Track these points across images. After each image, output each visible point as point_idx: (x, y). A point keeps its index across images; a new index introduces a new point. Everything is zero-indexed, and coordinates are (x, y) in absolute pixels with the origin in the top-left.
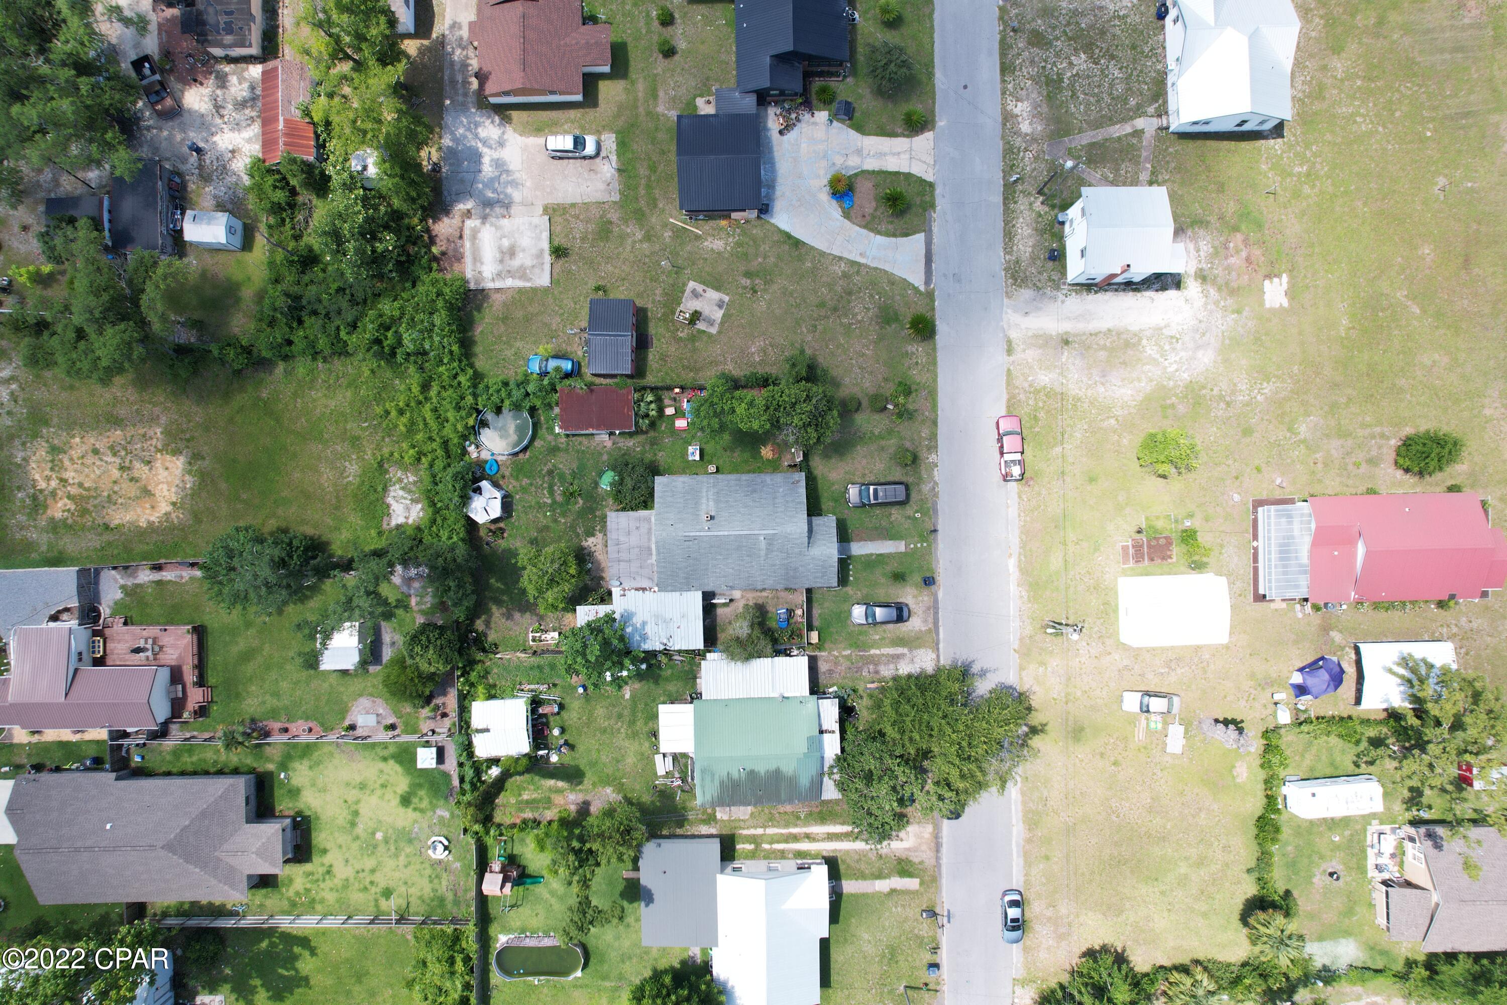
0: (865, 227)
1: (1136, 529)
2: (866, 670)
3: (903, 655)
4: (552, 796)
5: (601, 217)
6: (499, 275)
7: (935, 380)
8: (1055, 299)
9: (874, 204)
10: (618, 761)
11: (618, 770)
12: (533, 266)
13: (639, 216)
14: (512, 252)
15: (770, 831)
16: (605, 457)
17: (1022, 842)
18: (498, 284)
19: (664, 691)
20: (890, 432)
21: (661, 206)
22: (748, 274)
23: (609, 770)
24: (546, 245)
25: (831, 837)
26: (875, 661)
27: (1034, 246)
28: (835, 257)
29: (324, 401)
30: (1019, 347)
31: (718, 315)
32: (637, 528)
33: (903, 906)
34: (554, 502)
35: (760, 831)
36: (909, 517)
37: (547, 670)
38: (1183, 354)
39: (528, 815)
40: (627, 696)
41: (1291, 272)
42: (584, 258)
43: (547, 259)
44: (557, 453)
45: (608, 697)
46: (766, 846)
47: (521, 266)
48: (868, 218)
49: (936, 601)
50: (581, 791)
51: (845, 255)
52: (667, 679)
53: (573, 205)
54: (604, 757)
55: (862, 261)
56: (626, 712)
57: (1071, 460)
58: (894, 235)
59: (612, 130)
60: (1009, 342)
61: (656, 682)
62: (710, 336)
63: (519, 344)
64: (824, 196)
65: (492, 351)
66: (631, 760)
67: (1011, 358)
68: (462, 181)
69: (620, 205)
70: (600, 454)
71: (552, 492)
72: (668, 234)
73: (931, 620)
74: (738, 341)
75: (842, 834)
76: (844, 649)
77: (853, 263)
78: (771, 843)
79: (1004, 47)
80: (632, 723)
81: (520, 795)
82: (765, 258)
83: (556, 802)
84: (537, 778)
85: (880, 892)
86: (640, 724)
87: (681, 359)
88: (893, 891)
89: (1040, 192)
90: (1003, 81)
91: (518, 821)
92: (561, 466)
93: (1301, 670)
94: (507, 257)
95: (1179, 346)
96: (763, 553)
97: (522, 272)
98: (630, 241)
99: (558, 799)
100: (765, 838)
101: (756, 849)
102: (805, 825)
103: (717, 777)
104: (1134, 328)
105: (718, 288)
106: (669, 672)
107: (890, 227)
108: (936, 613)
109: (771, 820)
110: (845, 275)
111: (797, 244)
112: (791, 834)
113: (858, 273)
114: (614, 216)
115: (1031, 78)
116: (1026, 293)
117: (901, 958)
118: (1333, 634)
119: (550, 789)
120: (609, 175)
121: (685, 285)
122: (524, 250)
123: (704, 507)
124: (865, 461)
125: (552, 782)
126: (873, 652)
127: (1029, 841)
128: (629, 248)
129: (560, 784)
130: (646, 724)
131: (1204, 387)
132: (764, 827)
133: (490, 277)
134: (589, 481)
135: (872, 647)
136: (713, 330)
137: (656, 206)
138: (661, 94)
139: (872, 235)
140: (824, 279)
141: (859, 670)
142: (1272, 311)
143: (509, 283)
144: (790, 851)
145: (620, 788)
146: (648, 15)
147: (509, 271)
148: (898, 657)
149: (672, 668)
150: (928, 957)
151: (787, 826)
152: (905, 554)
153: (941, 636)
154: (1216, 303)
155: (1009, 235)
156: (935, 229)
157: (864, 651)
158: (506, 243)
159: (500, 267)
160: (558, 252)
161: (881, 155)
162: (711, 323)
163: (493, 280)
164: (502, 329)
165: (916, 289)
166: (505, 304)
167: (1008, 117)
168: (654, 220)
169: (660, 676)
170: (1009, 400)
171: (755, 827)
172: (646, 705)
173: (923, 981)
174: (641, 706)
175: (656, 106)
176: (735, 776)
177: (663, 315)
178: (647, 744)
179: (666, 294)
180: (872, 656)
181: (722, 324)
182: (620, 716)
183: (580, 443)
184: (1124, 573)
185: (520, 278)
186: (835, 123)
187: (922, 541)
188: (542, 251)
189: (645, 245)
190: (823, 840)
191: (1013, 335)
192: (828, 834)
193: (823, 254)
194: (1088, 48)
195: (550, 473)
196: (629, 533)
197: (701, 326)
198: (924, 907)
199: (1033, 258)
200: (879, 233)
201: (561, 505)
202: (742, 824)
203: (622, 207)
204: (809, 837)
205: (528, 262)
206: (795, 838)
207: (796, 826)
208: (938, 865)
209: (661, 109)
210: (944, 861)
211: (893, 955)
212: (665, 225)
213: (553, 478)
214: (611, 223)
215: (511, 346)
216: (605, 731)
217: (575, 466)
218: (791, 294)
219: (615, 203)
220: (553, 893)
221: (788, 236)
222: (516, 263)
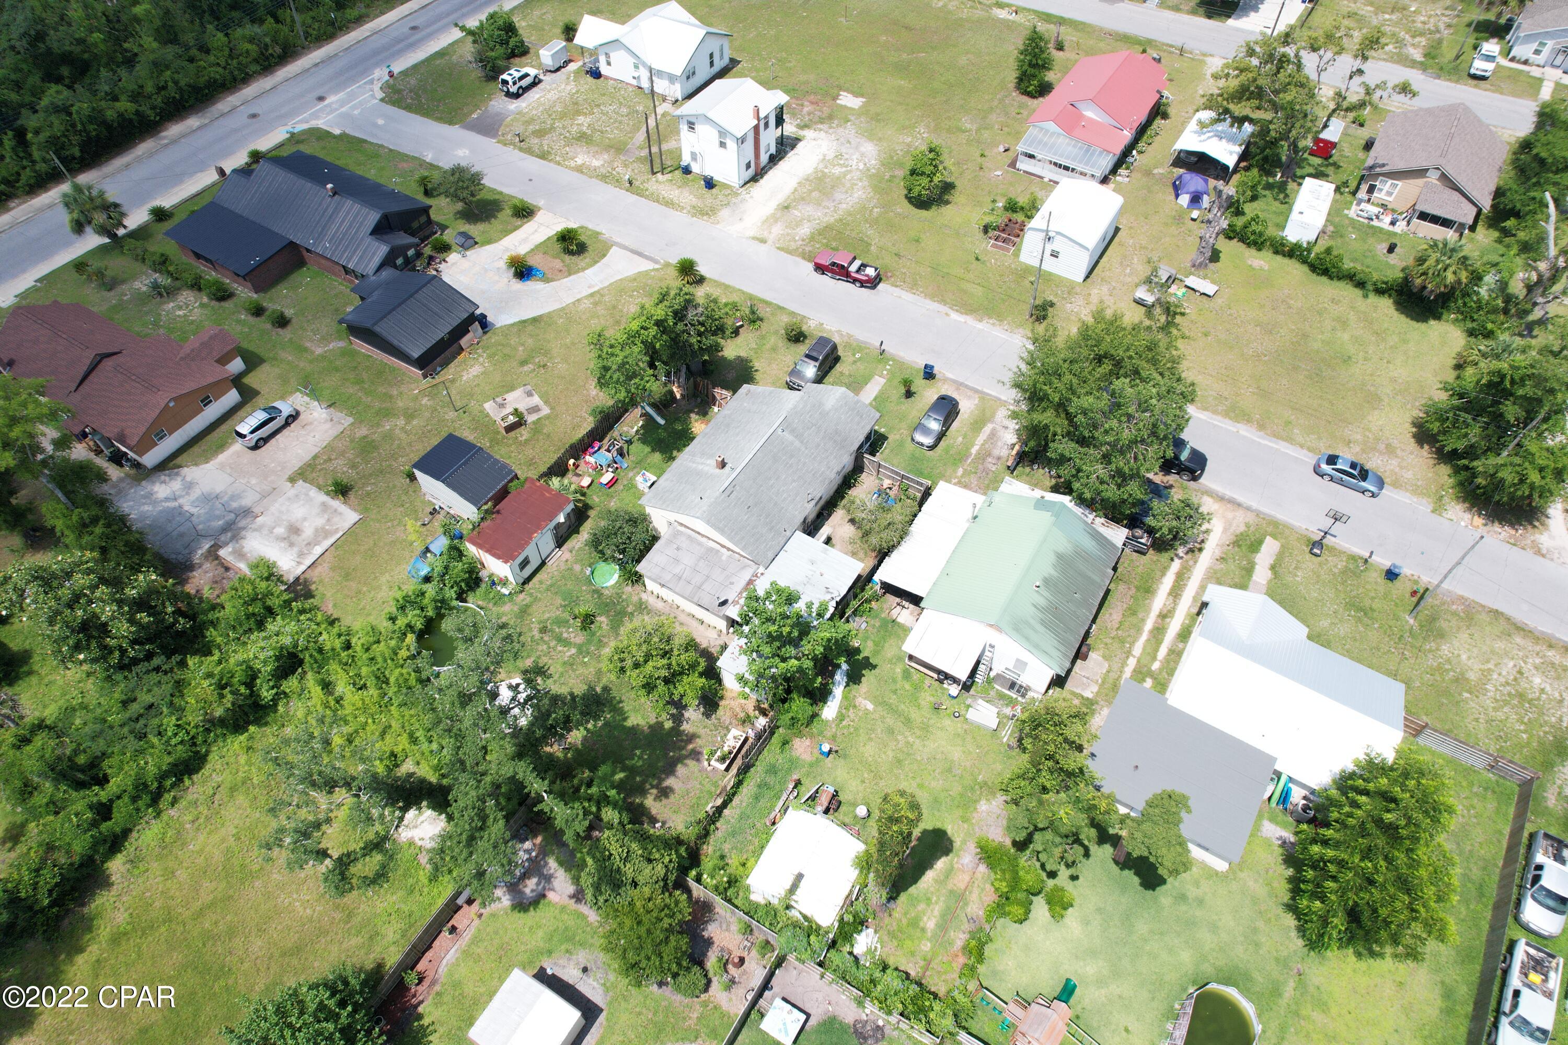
0: (570, 275)
1: (982, 234)
2: (990, 466)
3: (994, 429)
4: (950, 886)
5: (352, 441)
6: (301, 555)
7: (743, 293)
8: (743, 200)
9: (558, 261)
10: (949, 770)
11: (961, 777)
12: (328, 520)
13: (387, 413)
14: (294, 530)
15: (1138, 650)
16: (577, 568)
17: (1262, 433)
18: (308, 562)
19: (890, 662)
20: (763, 337)
21: (395, 393)
22: (523, 363)
23: (956, 789)
24: (322, 498)
25: (1176, 592)
26: (984, 455)
27: (691, 193)
28: (574, 303)
29: (215, 838)
30: (765, 234)
31: (536, 400)
32: (678, 549)
33: (1296, 568)
34: (580, 647)
35: (1132, 662)
36: (855, 362)
37: (771, 780)
38: (854, 157)
39: (959, 938)
40: (870, 706)
41: (841, 89)
42: (371, 475)
43: (337, 504)
44: (530, 610)
45: (856, 729)
46: (1156, 666)
47: (317, 530)
48: (565, 269)
49: (954, 381)
50: (964, 842)
51: (579, 297)
52: (876, 653)
53: (315, 457)
54: (934, 784)
55: (596, 289)
56: (890, 721)
57: (890, 244)
58: (596, 262)
59: (292, 393)
60: (755, 238)
61: (874, 667)
62: (547, 417)
63: (384, 579)
64: (518, 285)
65: (364, 608)
66: (956, 754)
67: (770, 242)
68: (182, 535)
69: (359, 422)
70: (570, 569)
71: (566, 643)
72: (425, 401)
73: (970, 393)
74: (574, 399)
75: (1176, 581)
76: (955, 471)
77: (592, 295)
78: (1154, 658)
79: (529, 151)
80: (908, 721)
81: (923, 930)
82: (523, 345)
83: (962, 886)
84: (912, 890)
85: (1270, 582)
86: (915, 715)
87: (546, 451)
88: (1273, 568)
89: (654, 173)
90: (550, 161)
91: (962, 960)
92: (547, 615)
93: (1177, 196)
94: (294, 538)
95: (846, 156)
96: (797, 443)
97: (321, 533)
98: (397, 431)
99: (960, 881)
100: (1143, 661)
101: (1154, 678)
102: (1148, 611)
103: (1032, 622)
104: (810, 170)
105: (512, 388)
106: (870, 644)
107: (587, 260)
108: (967, 386)
109: (1124, 643)
110: (596, 304)
111: (535, 320)
112: (1151, 632)
113: (602, 296)
114: (363, 431)
115: (564, 146)
116: (724, 213)
117: (1367, 603)
118: (1155, 171)
119: (940, 882)
120: (324, 416)
121: (482, 411)
122: (305, 519)
123: (706, 468)
124: (774, 366)
125: (929, 876)
126: (974, 451)
127: (1261, 427)
128: (403, 436)
129: (941, 864)
130: (919, 707)
131: (892, 158)
132: (1129, 654)
133: (294, 564)
134: (589, 596)
135: (968, 449)
136: (546, 411)
137: (391, 397)
138: (308, 345)
139: (581, 274)
140: (584, 317)
141: (986, 471)
142: (860, 108)
143: (318, 550)
144: (1174, 643)
145: (987, 789)
146: (239, 322)
147: (309, 544)
148: (993, 435)
149: (866, 639)
150: (1375, 578)
151: (1139, 631)
152: (888, 380)
153: (993, 393)
154: (831, 128)
155: (669, 204)
156: (618, 240)
157: (967, 457)
158: (280, 531)
159: (296, 549)
160: (342, 490)
161: (525, 240)
162: (535, 409)
163: (299, 563)
164: (353, 585)
165: (654, 270)
166: (333, 569)
167: (579, 169)
168: (400, 404)
169: (867, 658)
170: (804, 258)
171: (1124, 664)
172: (895, 692)
173: (1408, 595)
174: (893, 699)
175: (313, 352)
176: (1042, 602)
177: (491, 441)
178: (947, 722)
179: (476, 429)
180: (978, 453)
181: (546, 402)
182: (891, 731)
183: (541, 582)
184: (1017, 254)
185: (326, 537)
186: (468, 253)
187: (886, 363)
188: (324, 504)
189: (415, 422)
190: (1175, 603)
191: (751, 233)
192: (1170, 594)
193: (563, 309)
194: (578, 113)
195: (543, 630)
196: (677, 561)
197: (531, 419)
198: (1307, 550)
199: (701, 197)
200: (584, 269)
201: (589, 642)
202: (1113, 675)
203: (361, 422)
204: (1165, 615)
205: (320, 522)
206: (1158, 632)
207: (1143, 620)
208: (1258, 514)
209: (319, 351)
210: (1254, 505)
211: (1361, 609)
212: (416, 398)
213: (552, 631)
214: (365, 437)
215: (379, 588)
216: (899, 761)
217: (559, 601)
218: (573, 344)
219: (352, 424)
220: (1101, 982)
221: (524, 322)
222: (308, 531)
